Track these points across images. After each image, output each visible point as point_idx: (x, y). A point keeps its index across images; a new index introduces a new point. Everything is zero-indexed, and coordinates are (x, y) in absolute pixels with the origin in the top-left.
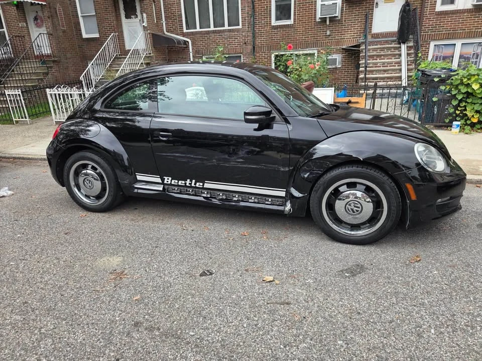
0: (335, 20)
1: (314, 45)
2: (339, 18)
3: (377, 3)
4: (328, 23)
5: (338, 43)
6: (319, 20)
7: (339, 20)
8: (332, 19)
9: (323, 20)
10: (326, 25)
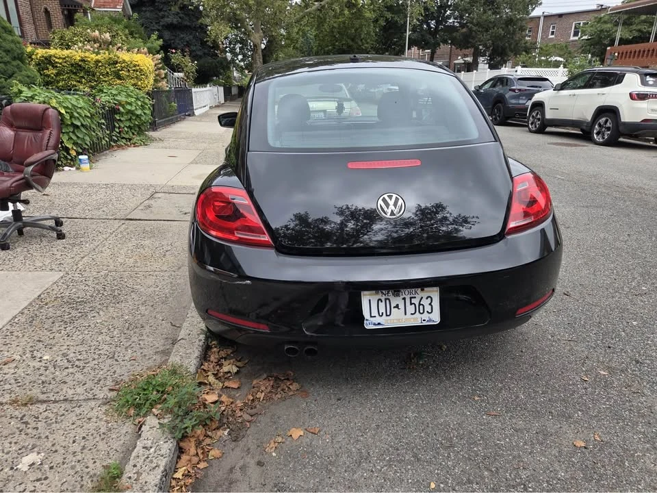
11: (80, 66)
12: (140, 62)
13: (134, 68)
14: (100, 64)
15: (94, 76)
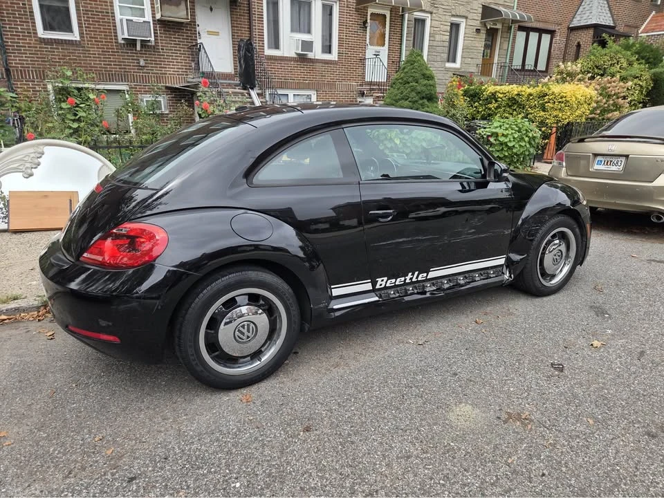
0: (148, 46)
1: (122, 78)
2: (153, 44)
3: (199, 33)
4: (138, 48)
5: (159, 79)
6: (123, 42)
7: (154, 47)
8: (144, 44)
9: (131, 43)
10: (136, 50)
11: (515, 99)
12: (569, 94)
13: (560, 100)
14: (531, 98)
15: (524, 108)
